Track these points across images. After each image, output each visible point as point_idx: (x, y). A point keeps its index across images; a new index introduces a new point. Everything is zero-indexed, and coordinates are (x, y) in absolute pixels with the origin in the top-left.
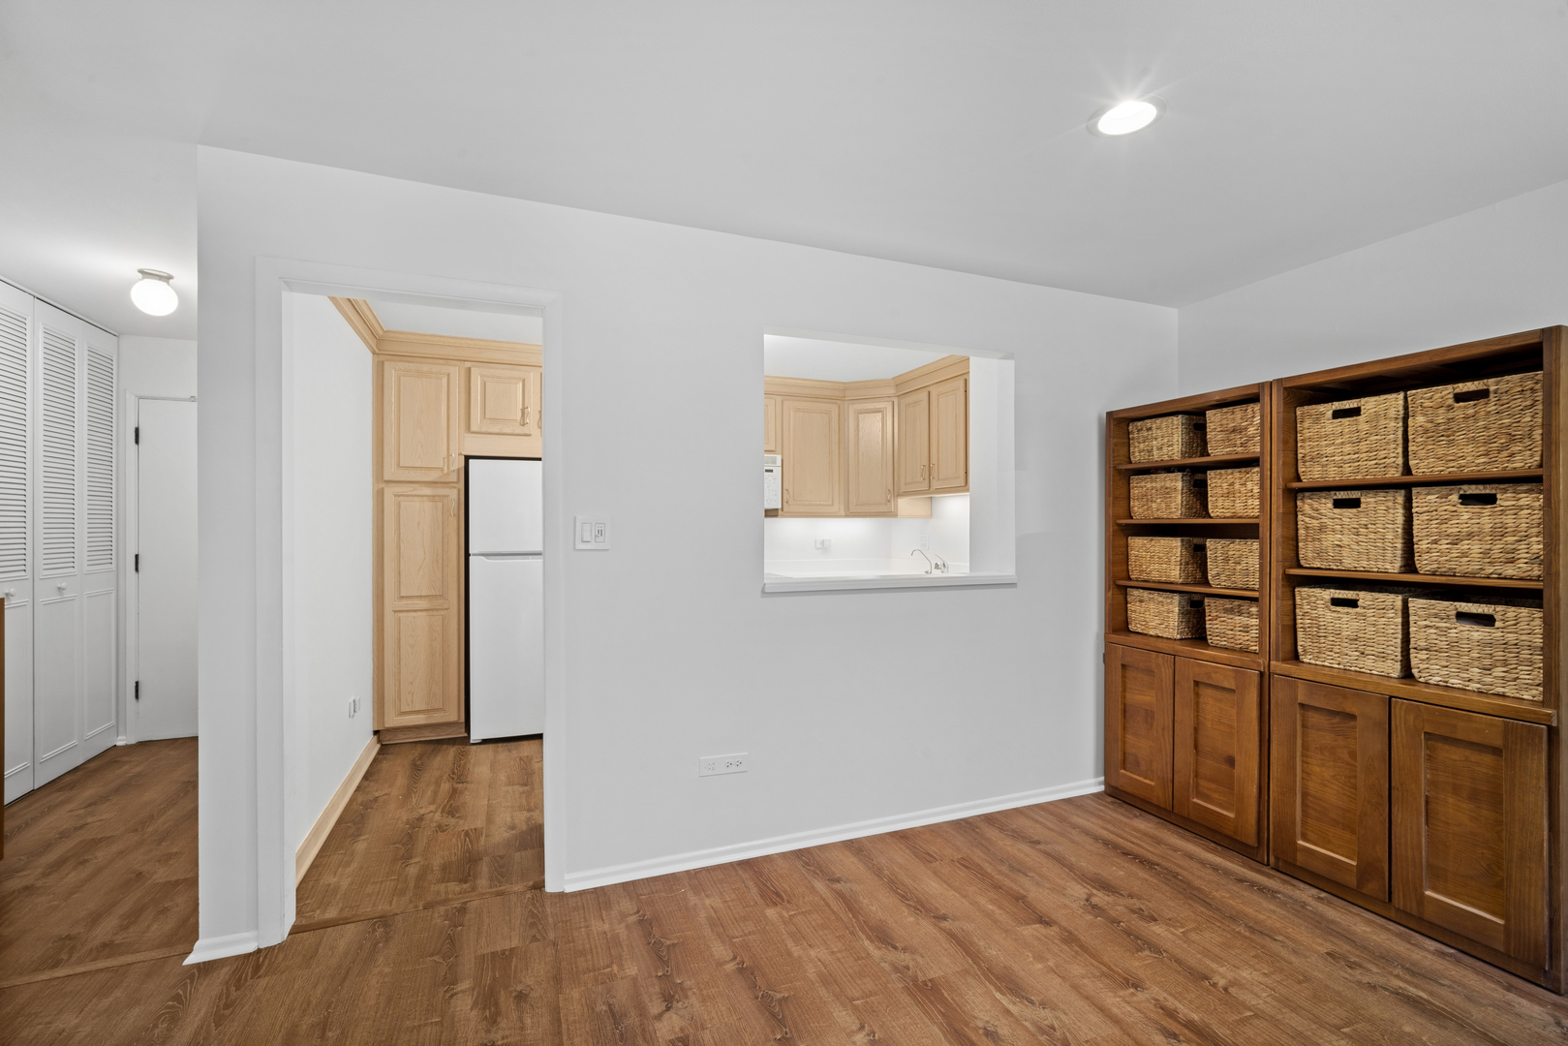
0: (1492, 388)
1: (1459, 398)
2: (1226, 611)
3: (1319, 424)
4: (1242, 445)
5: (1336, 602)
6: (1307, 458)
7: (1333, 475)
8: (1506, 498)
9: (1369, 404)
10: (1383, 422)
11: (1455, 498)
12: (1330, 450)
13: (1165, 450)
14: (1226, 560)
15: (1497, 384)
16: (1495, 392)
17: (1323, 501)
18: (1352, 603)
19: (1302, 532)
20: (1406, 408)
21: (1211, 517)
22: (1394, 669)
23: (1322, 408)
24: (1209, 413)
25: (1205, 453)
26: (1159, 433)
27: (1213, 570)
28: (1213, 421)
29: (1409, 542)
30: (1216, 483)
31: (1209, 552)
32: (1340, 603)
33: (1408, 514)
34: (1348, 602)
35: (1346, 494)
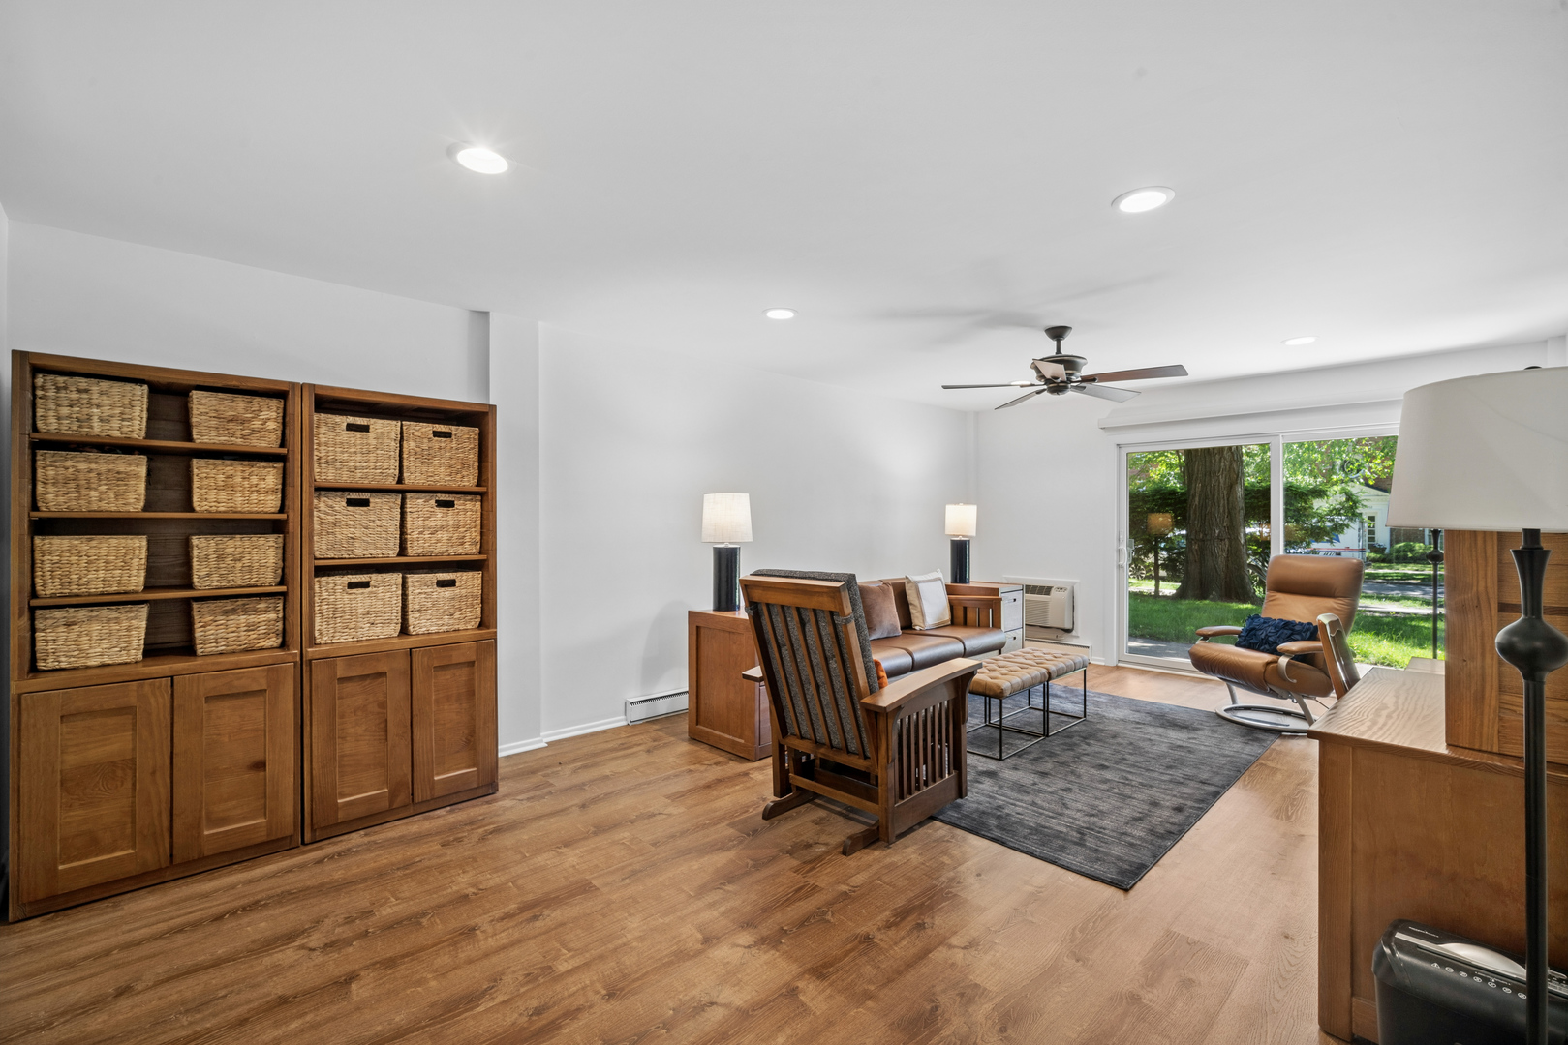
0: (454, 433)
1: (436, 434)
2: (226, 613)
3: (332, 430)
4: (243, 437)
5: (351, 586)
6: (323, 461)
7: (345, 479)
8: (460, 503)
9: (377, 425)
10: (386, 441)
11: (433, 502)
12: (345, 456)
13: (116, 423)
14: (220, 558)
15: (457, 429)
16: (456, 435)
17: (338, 499)
18: (366, 585)
19: (316, 527)
20: (402, 433)
21: (197, 512)
22: (394, 629)
23: (338, 419)
24: (195, 394)
25: (189, 438)
26: (105, 400)
27: (202, 570)
28: (205, 404)
29: (403, 533)
30: (208, 474)
31: (197, 550)
32: (355, 586)
33: (403, 512)
34: (362, 584)
35: (358, 494)
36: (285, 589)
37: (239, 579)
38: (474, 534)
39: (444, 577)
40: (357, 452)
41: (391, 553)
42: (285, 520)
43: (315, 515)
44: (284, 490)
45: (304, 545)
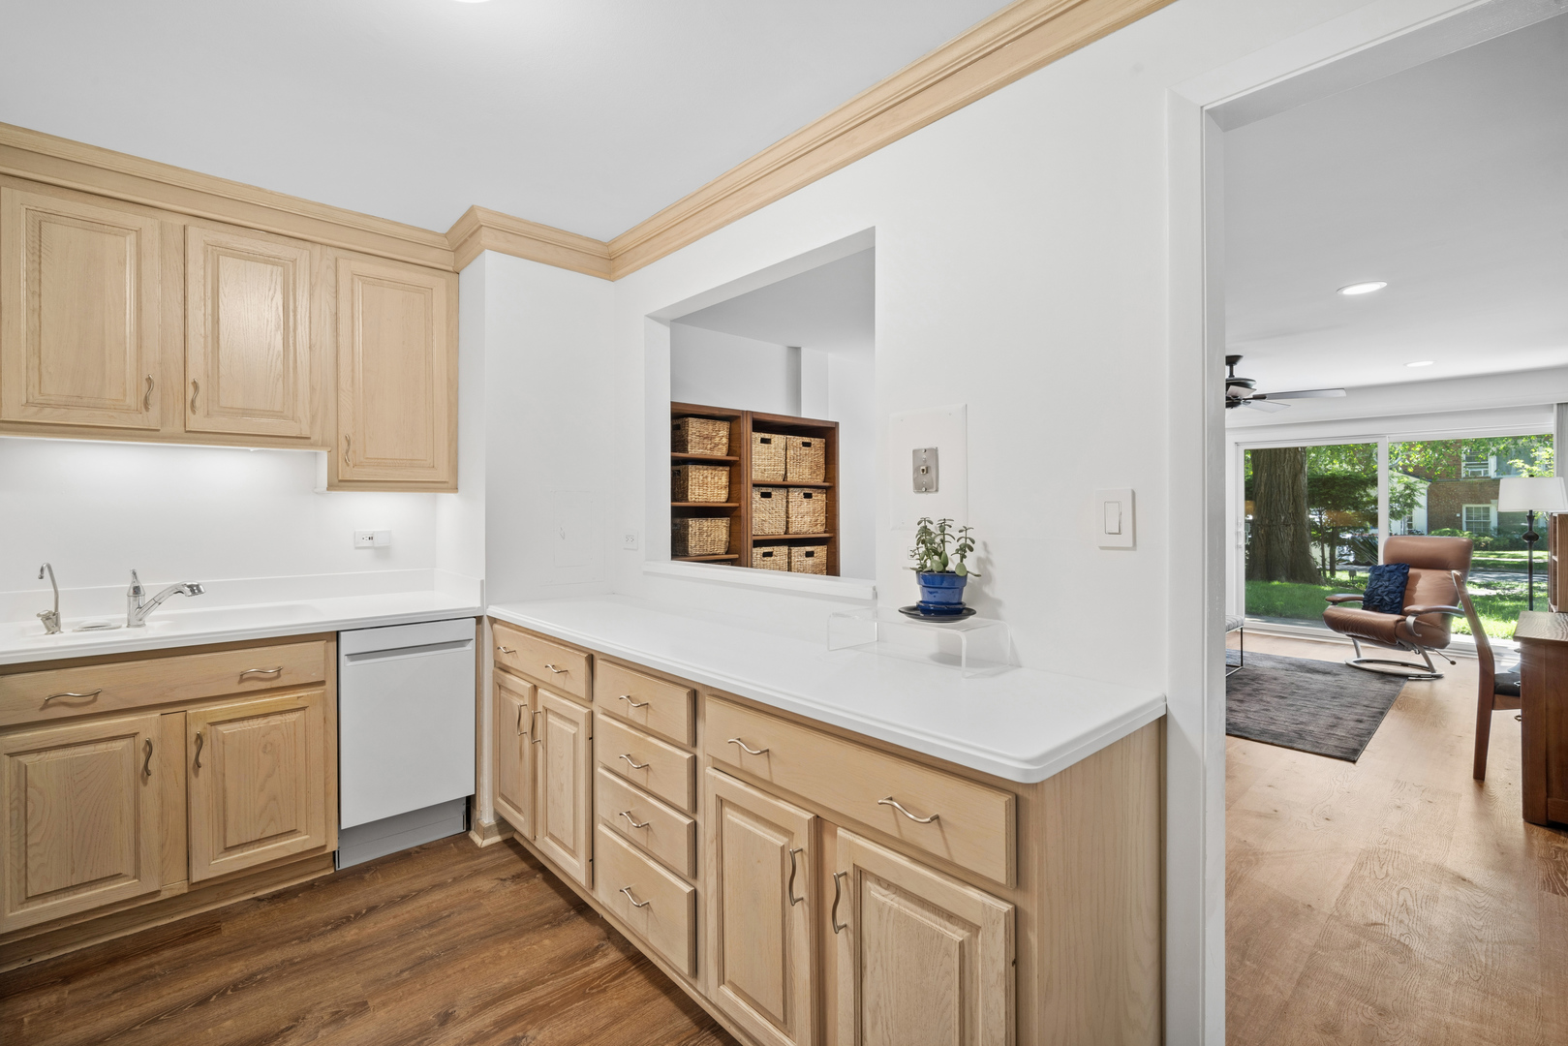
0: (812, 443)
1: (804, 444)
4: (711, 449)
5: (764, 555)
7: (761, 478)
8: (814, 496)
9: (775, 439)
10: (779, 450)
11: (802, 494)
12: (760, 462)
14: (700, 534)
15: (814, 440)
17: (757, 493)
18: (771, 554)
20: (786, 444)
21: (690, 502)
23: (757, 435)
24: (690, 420)
25: (687, 450)
27: (692, 542)
28: (694, 427)
29: (788, 517)
30: (696, 475)
31: (690, 529)
32: (766, 555)
33: (787, 502)
34: (769, 554)
35: (766, 489)
36: (736, 556)
37: (709, 549)
38: (822, 519)
39: (809, 549)
40: (766, 458)
41: (782, 532)
42: (736, 508)
43: (751, 504)
44: (730, 486)
45: (749, 525)
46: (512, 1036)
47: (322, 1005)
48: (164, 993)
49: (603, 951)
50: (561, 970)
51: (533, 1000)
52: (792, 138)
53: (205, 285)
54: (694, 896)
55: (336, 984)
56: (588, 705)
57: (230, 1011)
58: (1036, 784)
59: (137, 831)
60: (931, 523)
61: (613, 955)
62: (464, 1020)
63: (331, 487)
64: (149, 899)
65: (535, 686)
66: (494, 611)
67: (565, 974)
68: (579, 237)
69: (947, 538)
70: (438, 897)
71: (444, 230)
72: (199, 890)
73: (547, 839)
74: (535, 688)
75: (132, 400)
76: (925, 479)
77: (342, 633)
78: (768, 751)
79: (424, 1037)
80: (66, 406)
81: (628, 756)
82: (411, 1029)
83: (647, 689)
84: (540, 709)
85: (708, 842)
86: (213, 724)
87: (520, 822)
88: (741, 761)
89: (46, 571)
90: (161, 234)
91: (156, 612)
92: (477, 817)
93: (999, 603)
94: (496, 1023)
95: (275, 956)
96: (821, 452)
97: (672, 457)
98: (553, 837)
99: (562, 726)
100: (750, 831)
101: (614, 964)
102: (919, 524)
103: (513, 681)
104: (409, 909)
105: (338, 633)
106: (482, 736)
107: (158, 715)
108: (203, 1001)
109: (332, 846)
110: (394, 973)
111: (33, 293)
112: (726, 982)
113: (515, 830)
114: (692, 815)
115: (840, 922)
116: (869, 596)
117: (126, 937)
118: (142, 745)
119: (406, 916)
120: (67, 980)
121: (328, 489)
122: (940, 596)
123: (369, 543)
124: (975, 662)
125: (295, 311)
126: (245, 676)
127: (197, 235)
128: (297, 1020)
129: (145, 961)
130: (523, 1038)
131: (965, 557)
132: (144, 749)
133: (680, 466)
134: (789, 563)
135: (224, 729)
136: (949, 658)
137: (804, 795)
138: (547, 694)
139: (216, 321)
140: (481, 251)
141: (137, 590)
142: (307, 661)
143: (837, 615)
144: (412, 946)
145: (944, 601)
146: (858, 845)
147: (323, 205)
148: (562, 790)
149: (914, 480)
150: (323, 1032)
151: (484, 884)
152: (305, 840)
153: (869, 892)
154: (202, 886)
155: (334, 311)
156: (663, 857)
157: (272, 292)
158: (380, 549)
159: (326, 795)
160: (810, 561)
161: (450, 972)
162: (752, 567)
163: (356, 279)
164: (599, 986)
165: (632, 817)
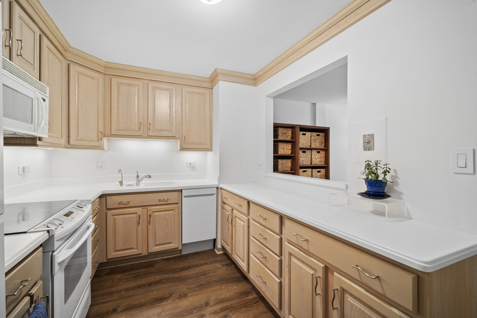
0: (320, 134)
1: (317, 135)
3: (301, 135)
4: (286, 137)
7: (303, 146)
8: (321, 152)
9: (307, 133)
10: (309, 137)
11: (316, 152)
12: (302, 141)
14: (282, 164)
17: (301, 151)
20: (311, 135)
21: (279, 154)
23: (301, 132)
24: (279, 128)
27: (280, 167)
28: (280, 130)
29: (311, 159)
30: (281, 146)
31: (279, 163)
32: (304, 171)
33: (311, 154)
34: (305, 171)
35: (304, 150)
36: (294, 172)
37: (285, 169)
38: (323, 160)
39: (319, 170)
40: (304, 140)
41: (309, 164)
42: (294, 156)
43: (299, 155)
44: (292, 149)
45: (298, 162)
46: (225, 314)
47: (176, 292)
48: (142, 280)
49: (251, 293)
50: (239, 297)
51: (231, 304)
52: (315, 30)
53: (152, 98)
54: (281, 283)
55: (180, 287)
56: (248, 216)
57: (156, 289)
58: (429, 273)
59: (137, 237)
60: (371, 162)
61: (255, 295)
62: (212, 306)
63: (181, 150)
64: (139, 255)
65: (232, 209)
66: (221, 186)
67: (240, 298)
68: (246, 74)
69: (378, 168)
70: (206, 267)
71: (208, 76)
72: (151, 255)
73: (235, 255)
74: (233, 209)
75: (137, 128)
76: (368, 146)
77: (183, 190)
78: (307, 240)
79: (201, 308)
80: (124, 130)
81: (260, 234)
82: (198, 305)
83: (266, 214)
84: (234, 216)
85: (285, 267)
86: (153, 212)
87: (228, 248)
88: (297, 242)
89: (120, 171)
90: (143, 86)
91: (142, 182)
92: (217, 245)
93: (402, 193)
94: (220, 309)
95: (166, 276)
96: (323, 138)
97: (274, 140)
98: (237, 255)
99: (240, 222)
100: (300, 266)
101: (255, 298)
102: (365, 162)
103: (226, 207)
104: (198, 269)
105: (182, 190)
106: (218, 222)
107: (141, 208)
108: (150, 285)
109: (180, 248)
110: (194, 287)
111: (118, 103)
112: (291, 315)
113: (227, 251)
114: (280, 257)
115: (335, 306)
116: (345, 188)
117: (135, 264)
118: (138, 216)
119: (198, 271)
120: (123, 272)
121: (180, 151)
122: (374, 189)
123: (189, 165)
124: (391, 215)
125: (172, 103)
126: (160, 200)
127: (151, 85)
128: (171, 295)
129: (138, 271)
130: (228, 316)
131: (386, 175)
132: (139, 217)
133: (276, 143)
134: (312, 174)
135: (155, 213)
136: (381, 213)
137: (321, 258)
138: (236, 212)
139: (155, 107)
140: (218, 81)
141: (138, 176)
142: (174, 197)
143: (332, 194)
144: (199, 280)
145: (377, 191)
146: (343, 280)
147: (179, 73)
148: (240, 241)
149: (363, 146)
150: (176, 300)
151: (218, 265)
152: (174, 245)
153: (347, 299)
154: (151, 254)
155: (181, 102)
156: (271, 268)
157: (167, 98)
158: (192, 167)
159: (179, 234)
160: (319, 174)
161: (209, 290)
162: (299, 175)
163: (187, 92)
164: (250, 304)
165: (261, 254)
